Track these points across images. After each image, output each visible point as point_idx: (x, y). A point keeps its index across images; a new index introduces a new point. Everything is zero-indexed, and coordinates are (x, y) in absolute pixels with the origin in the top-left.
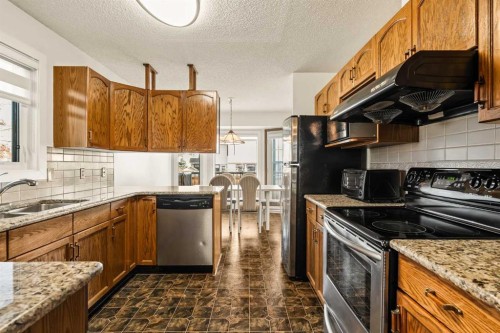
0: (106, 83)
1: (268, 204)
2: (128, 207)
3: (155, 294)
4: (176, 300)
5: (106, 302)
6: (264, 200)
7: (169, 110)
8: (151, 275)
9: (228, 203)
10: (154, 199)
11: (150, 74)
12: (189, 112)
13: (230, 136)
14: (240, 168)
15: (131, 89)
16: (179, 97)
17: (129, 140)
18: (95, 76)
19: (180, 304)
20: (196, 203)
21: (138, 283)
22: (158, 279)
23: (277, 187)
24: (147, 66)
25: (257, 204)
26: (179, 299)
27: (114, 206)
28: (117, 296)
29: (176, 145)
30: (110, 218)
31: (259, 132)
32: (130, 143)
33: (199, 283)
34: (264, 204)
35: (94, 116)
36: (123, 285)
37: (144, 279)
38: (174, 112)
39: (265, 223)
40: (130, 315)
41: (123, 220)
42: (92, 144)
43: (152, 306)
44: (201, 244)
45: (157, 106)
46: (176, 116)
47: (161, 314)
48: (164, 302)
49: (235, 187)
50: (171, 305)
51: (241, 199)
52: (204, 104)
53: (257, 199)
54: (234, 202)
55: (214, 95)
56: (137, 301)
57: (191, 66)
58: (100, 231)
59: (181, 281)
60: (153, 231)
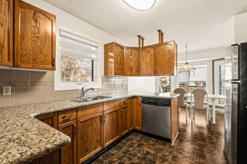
0: (122, 47)
1: (214, 107)
2: (129, 101)
3: (139, 146)
4: (148, 153)
5: (119, 143)
6: (211, 104)
7: (149, 55)
8: (140, 135)
9: (185, 104)
10: (141, 99)
11: (141, 40)
12: (159, 54)
13: (186, 66)
14: (197, 83)
15: (132, 48)
16: (154, 48)
17: (132, 71)
18: (117, 45)
19: (149, 156)
20: (161, 103)
21: (133, 137)
22: (142, 138)
23: (222, 96)
24: (139, 36)
25: (205, 106)
26: (149, 153)
27: (122, 100)
28: (123, 141)
29: (152, 72)
30: (120, 106)
31: (208, 63)
32: (132, 73)
33: (161, 147)
34: (211, 106)
35: (117, 62)
36: (127, 136)
37: (136, 136)
38: (151, 56)
39: (211, 118)
40: (125, 153)
41: (127, 107)
42: (116, 74)
43: (136, 152)
44: (164, 125)
45: (143, 54)
46: (152, 58)
47: (139, 158)
48: (142, 152)
49: (189, 95)
50: (145, 155)
51: (194, 102)
52: (167, 49)
53: (205, 102)
54: (189, 103)
55: (172, 43)
56: (130, 147)
57: (159, 31)
58: (116, 111)
59: (153, 143)
60: (140, 114)
